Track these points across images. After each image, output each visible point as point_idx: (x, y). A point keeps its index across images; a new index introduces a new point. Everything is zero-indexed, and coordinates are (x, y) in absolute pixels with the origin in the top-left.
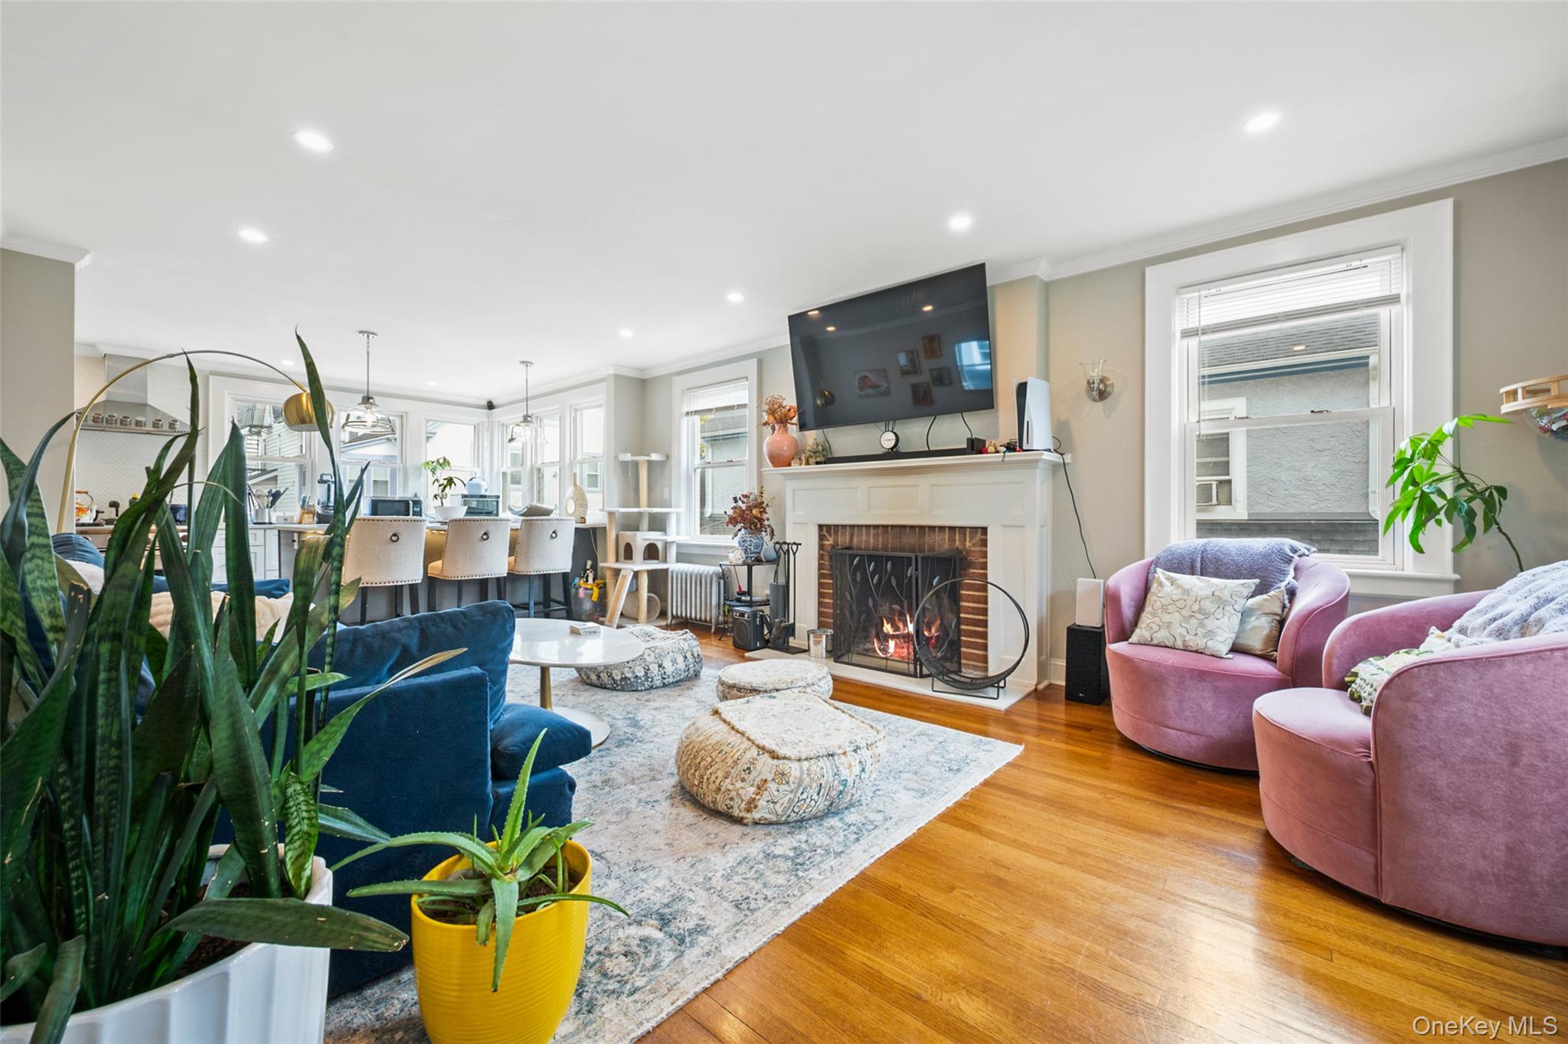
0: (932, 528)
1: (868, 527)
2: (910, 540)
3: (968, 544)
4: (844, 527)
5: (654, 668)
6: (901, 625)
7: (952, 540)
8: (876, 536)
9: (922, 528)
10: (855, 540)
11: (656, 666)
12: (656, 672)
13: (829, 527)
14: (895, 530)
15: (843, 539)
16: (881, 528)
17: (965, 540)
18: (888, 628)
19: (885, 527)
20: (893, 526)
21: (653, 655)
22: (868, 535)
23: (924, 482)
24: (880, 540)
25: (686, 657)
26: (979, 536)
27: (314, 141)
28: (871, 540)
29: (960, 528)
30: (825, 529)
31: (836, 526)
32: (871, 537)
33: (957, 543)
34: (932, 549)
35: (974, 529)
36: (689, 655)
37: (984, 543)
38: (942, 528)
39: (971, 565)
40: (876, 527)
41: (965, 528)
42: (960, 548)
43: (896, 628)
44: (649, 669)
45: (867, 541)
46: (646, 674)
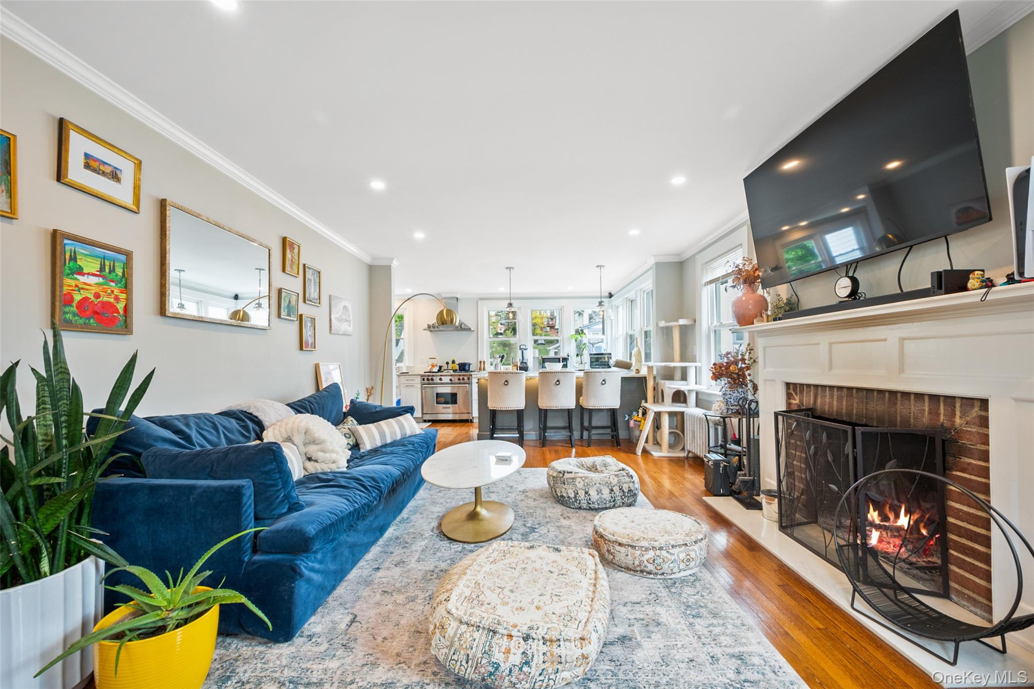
0: (906, 395)
1: (831, 387)
2: (877, 407)
3: (958, 421)
4: (809, 386)
5: (582, 493)
6: (892, 517)
7: (935, 413)
8: (840, 399)
9: (893, 393)
10: (819, 401)
11: (583, 492)
12: (582, 497)
13: (795, 385)
14: (860, 394)
15: (808, 400)
16: (845, 390)
17: (954, 415)
18: (873, 515)
19: (850, 389)
20: (859, 389)
21: (582, 483)
22: (832, 396)
23: (892, 334)
24: (844, 403)
25: (612, 490)
26: (975, 411)
27: (378, 185)
28: (835, 403)
29: (946, 397)
30: (791, 388)
31: (802, 385)
32: (835, 399)
33: (942, 417)
34: (906, 421)
35: (968, 401)
36: (616, 489)
37: (984, 422)
38: (919, 396)
39: (963, 451)
40: (840, 388)
41: (953, 398)
42: (947, 424)
43: (885, 518)
44: (578, 494)
45: (831, 405)
46: (575, 497)
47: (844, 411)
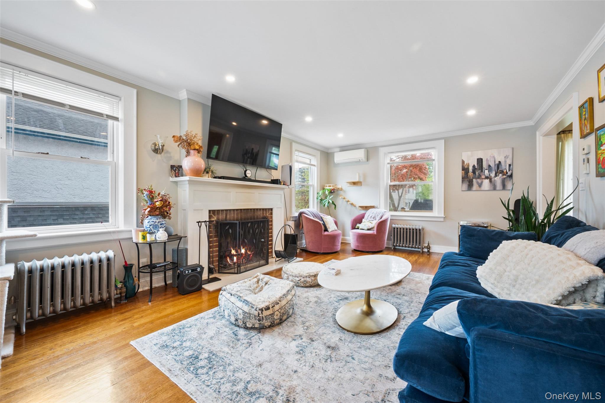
0: (257, 209)
1: (234, 210)
2: (250, 215)
3: (267, 214)
4: (222, 210)
7: (263, 213)
8: (237, 214)
9: (254, 209)
10: (228, 216)
13: (214, 211)
14: (245, 211)
15: (222, 217)
16: (239, 210)
19: (241, 210)
22: (234, 214)
23: (256, 192)
24: (239, 215)
26: (270, 212)
28: (236, 216)
30: (212, 212)
31: (218, 211)
32: (235, 214)
34: (257, 217)
35: (269, 209)
37: (272, 214)
38: (260, 209)
39: (268, 221)
40: (237, 210)
42: (266, 216)
45: (234, 217)
47: (239, 218)
